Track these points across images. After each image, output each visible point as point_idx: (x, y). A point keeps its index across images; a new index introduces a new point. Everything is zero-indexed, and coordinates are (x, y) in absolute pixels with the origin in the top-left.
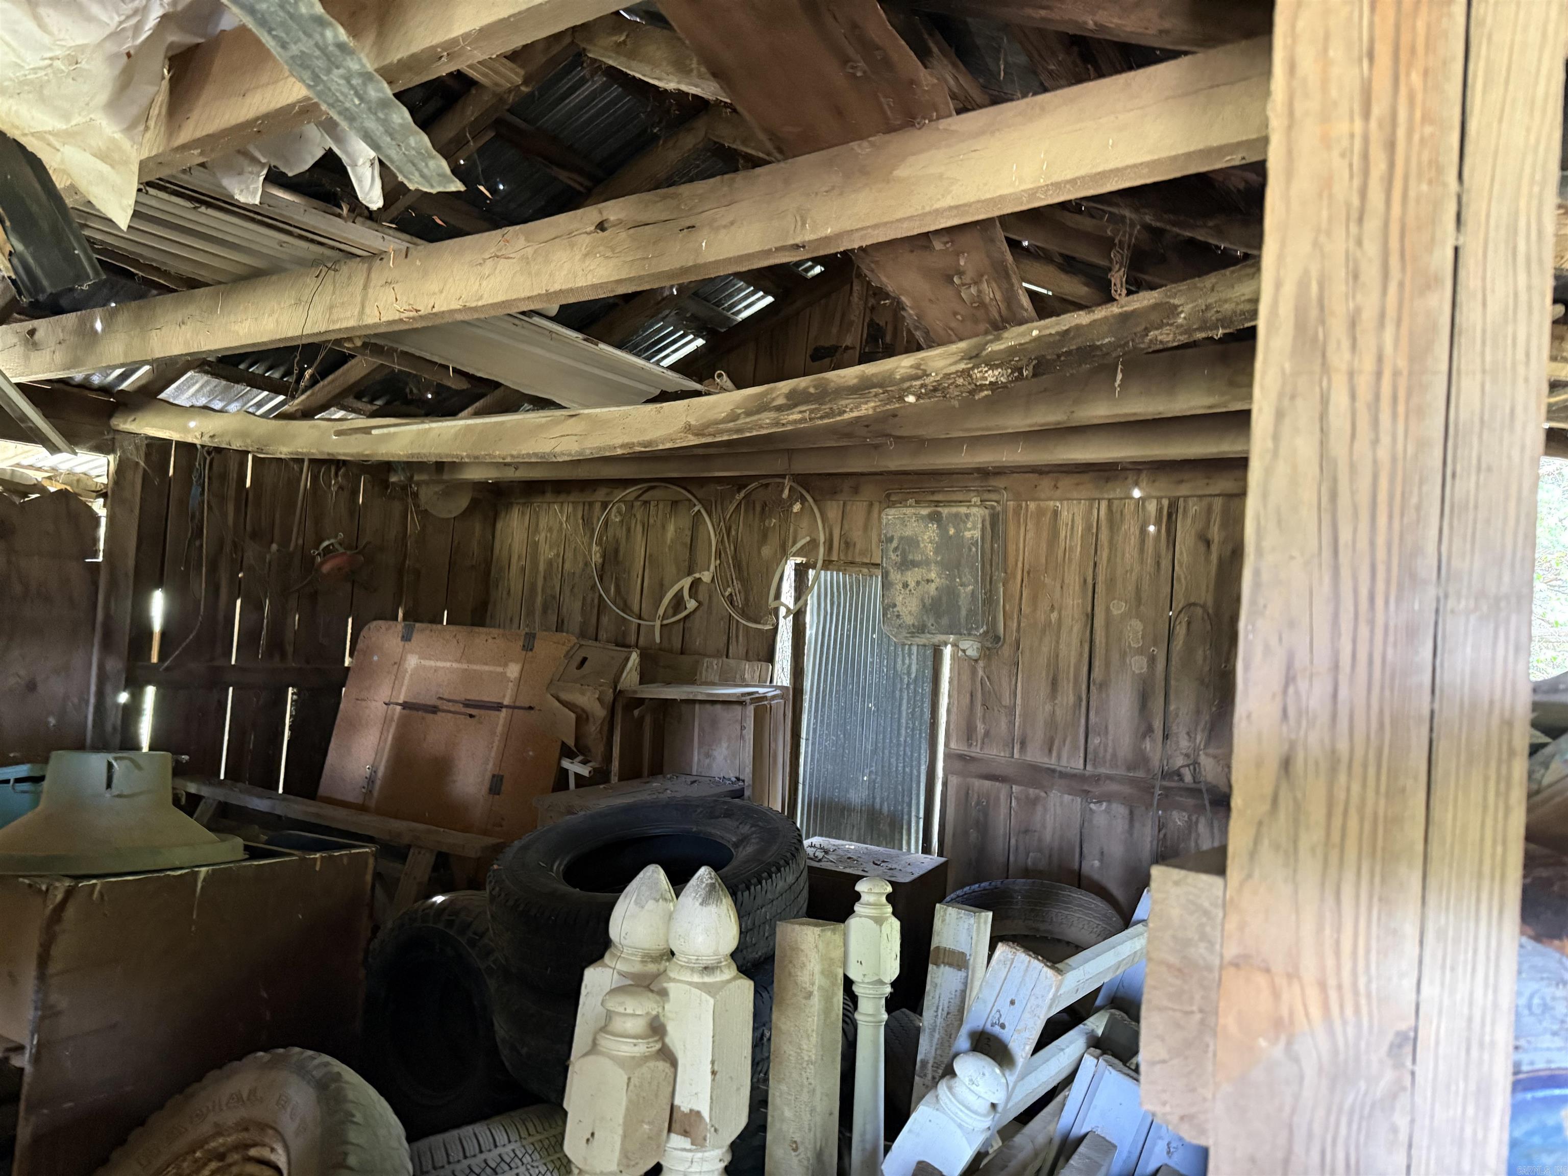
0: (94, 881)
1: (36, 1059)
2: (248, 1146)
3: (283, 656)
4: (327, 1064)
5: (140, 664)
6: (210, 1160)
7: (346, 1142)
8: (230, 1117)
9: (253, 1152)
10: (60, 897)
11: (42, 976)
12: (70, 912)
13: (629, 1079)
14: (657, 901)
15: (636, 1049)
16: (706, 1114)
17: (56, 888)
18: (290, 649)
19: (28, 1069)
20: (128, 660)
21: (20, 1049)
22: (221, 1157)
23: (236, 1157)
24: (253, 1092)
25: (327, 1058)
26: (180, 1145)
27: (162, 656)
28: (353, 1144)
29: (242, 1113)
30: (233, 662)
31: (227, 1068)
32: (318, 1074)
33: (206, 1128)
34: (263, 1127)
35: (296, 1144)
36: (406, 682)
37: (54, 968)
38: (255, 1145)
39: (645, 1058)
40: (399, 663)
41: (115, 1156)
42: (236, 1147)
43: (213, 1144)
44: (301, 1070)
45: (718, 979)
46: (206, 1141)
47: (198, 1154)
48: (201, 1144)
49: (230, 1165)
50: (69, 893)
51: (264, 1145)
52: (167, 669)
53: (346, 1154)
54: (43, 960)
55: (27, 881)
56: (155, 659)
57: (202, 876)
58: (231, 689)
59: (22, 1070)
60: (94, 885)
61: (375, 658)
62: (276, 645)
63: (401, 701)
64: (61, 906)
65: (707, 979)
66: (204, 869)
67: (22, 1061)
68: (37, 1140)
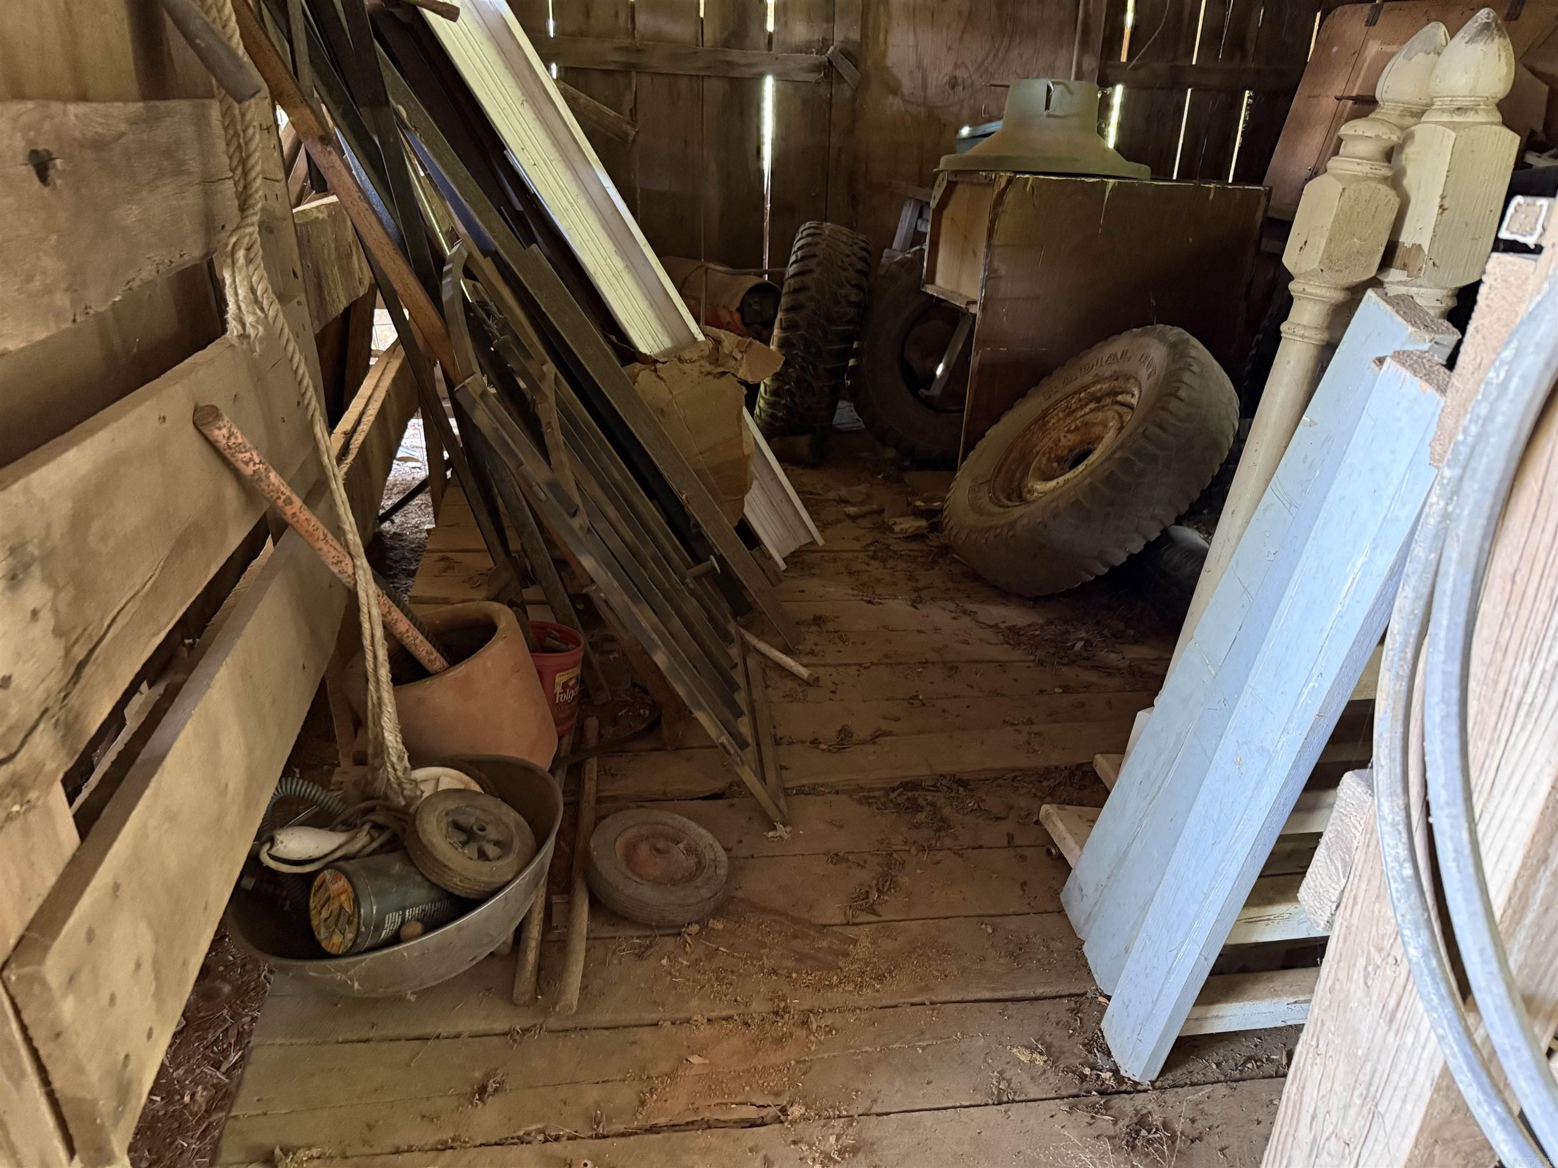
0: (1027, 176)
1: (984, 308)
2: (1117, 394)
3: (1244, 55)
4: (1180, 334)
5: (1112, 62)
6: (1091, 402)
7: (1181, 382)
8: (1107, 371)
9: (1119, 398)
10: (1003, 184)
11: (989, 246)
12: (1009, 196)
13: (1344, 189)
14: (1428, 54)
15: (1359, 168)
16: (1426, 249)
17: (1001, 176)
18: (1251, 49)
19: (979, 315)
20: (1101, 59)
21: (975, 302)
22: (1098, 400)
23: (1108, 401)
24: (1124, 353)
25: (1180, 330)
26: (1070, 388)
27: (1130, 56)
28: (1185, 383)
29: (1115, 367)
30: (1194, 63)
31: (1110, 339)
32: (1172, 339)
33: (1089, 378)
34: (1128, 378)
35: (1145, 384)
36: (1363, 73)
37: (996, 241)
38: (1122, 393)
39: (1367, 178)
40: (1359, 53)
41: (1030, 392)
42: (1108, 394)
43: (1092, 389)
44: (1161, 337)
45: (1469, 120)
46: (1088, 386)
47: (1082, 395)
48: (1085, 388)
49: (1103, 406)
50: (1010, 181)
51: (1128, 393)
52: (1133, 69)
53: (1179, 388)
54: (991, 232)
55: (984, 174)
56: (1124, 58)
57: (1110, 187)
58: (1189, 90)
59: (975, 315)
60: (1028, 179)
61: (1335, 49)
62: (1238, 44)
63: (1354, 94)
64: (1003, 193)
65: (1456, 119)
66: (1111, 181)
67: (975, 309)
68: (982, 368)
